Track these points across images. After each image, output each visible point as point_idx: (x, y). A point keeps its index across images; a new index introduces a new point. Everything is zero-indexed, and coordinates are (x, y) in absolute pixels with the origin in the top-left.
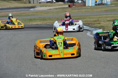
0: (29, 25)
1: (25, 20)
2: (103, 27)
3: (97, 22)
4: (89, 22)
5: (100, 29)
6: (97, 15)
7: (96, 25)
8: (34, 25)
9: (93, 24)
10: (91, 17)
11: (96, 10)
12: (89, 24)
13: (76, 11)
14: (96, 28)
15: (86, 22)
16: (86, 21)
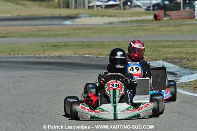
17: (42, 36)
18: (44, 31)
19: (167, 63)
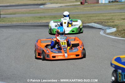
0: (38, 23)
1: (35, 18)
2: (117, 25)
3: (111, 21)
4: (102, 20)
5: (114, 27)
6: (111, 13)
7: (109, 24)
8: (44, 23)
9: (107, 23)
10: (104, 14)
11: (109, 8)
12: (102, 22)
13: (89, 8)
14: (110, 26)
15: (99, 21)
16: (99, 19)
17: (32, 13)
18: (32, 11)
19: (96, 24)
